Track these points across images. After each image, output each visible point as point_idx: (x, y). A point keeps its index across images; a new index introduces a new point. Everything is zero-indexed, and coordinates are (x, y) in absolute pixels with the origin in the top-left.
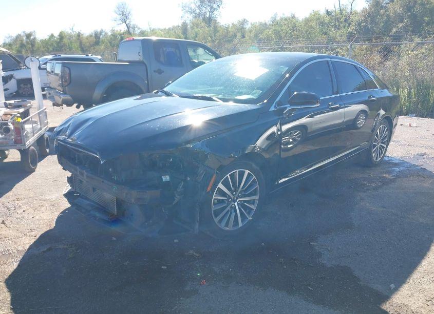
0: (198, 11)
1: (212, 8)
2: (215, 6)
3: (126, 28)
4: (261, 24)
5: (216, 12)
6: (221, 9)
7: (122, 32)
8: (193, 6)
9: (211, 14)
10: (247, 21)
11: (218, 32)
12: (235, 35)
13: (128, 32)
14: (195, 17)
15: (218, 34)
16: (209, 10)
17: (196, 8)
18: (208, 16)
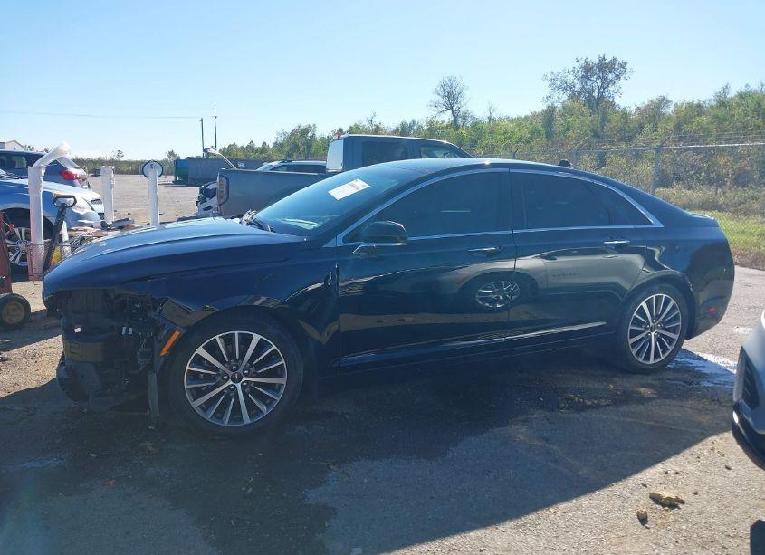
0: (578, 86)
1: (604, 80)
2: (611, 76)
3: (452, 119)
4: (690, 106)
5: (611, 88)
6: (621, 82)
7: (445, 124)
8: (570, 78)
9: (602, 91)
10: (668, 101)
11: (609, 121)
12: (641, 127)
13: (454, 125)
14: (571, 97)
15: (607, 127)
16: (600, 84)
17: (576, 81)
18: (595, 94)
